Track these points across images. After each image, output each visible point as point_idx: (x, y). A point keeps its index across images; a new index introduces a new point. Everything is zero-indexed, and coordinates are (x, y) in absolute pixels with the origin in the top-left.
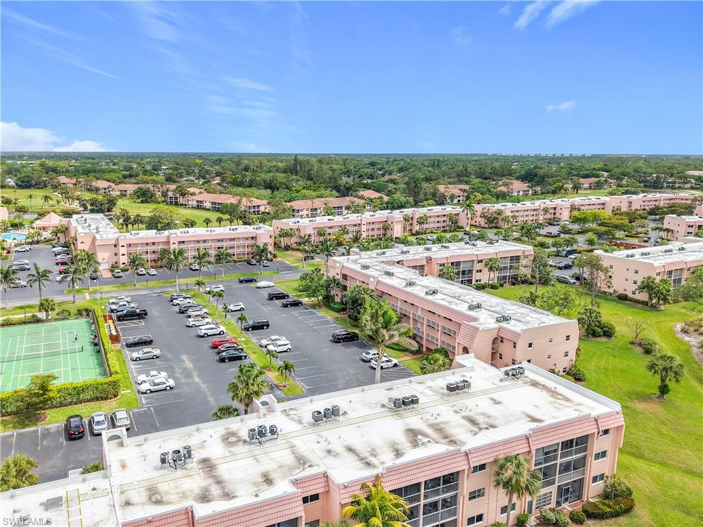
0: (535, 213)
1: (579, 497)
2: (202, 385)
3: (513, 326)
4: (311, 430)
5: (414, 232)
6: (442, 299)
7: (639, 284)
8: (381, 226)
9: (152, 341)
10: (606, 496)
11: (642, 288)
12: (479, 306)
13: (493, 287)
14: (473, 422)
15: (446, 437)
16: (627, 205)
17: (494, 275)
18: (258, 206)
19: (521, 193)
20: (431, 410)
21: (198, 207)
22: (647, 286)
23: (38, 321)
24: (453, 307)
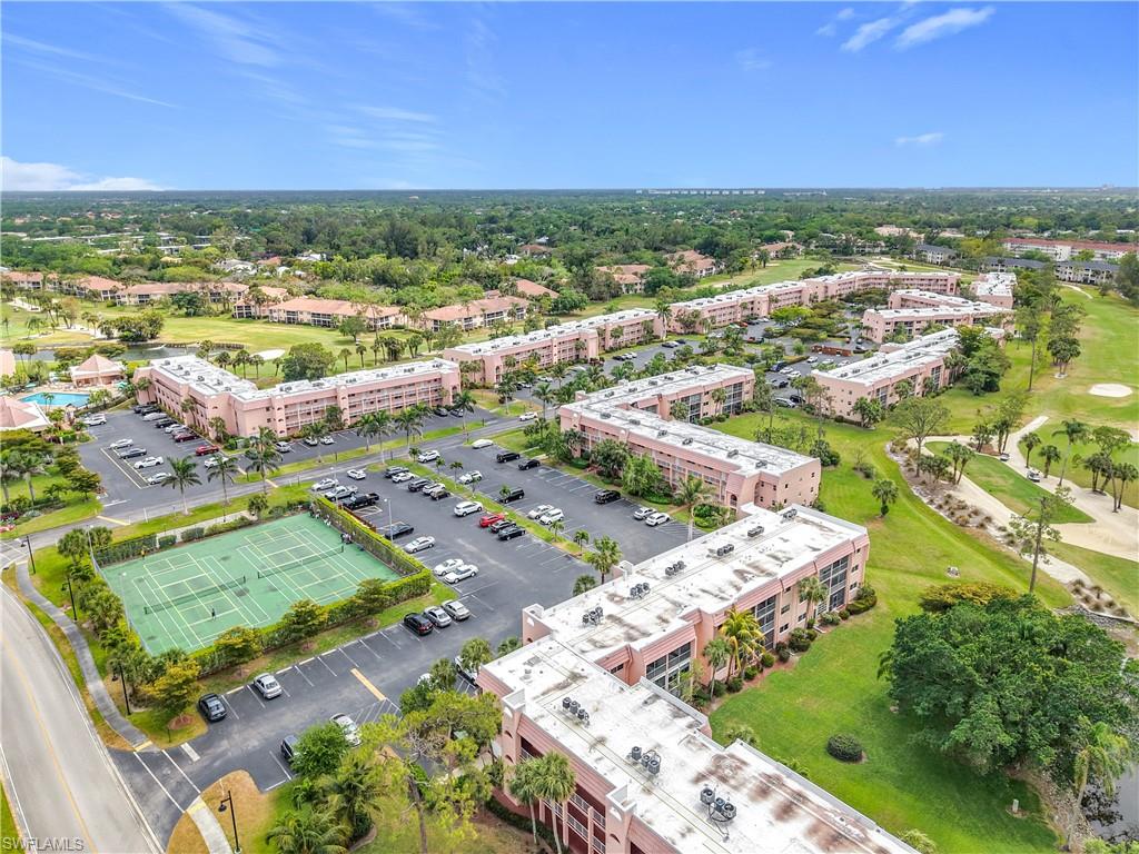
0: (733, 310)
1: (842, 603)
2: (503, 566)
3: (770, 470)
4: (668, 583)
5: (607, 348)
6: (700, 448)
7: (853, 405)
8: (573, 345)
9: (412, 529)
10: (859, 598)
11: (855, 410)
12: (736, 453)
13: (720, 419)
14: (776, 558)
15: (763, 572)
16: (823, 289)
17: (720, 406)
18: (387, 317)
19: (704, 274)
20: (744, 554)
21: (290, 322)
22: (861, 407)
23: (251, 524)
24: (713, 456)
